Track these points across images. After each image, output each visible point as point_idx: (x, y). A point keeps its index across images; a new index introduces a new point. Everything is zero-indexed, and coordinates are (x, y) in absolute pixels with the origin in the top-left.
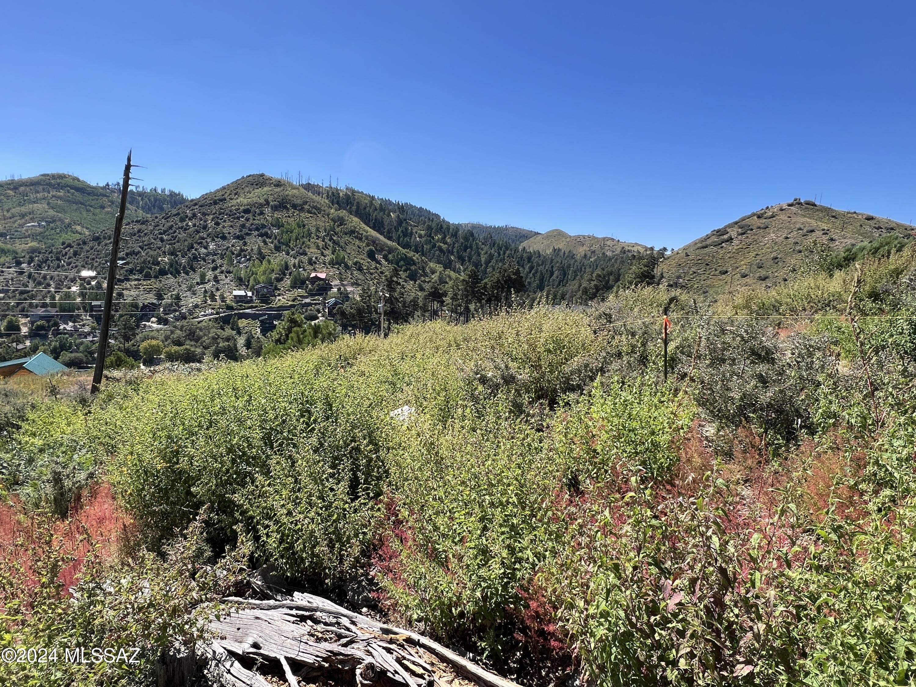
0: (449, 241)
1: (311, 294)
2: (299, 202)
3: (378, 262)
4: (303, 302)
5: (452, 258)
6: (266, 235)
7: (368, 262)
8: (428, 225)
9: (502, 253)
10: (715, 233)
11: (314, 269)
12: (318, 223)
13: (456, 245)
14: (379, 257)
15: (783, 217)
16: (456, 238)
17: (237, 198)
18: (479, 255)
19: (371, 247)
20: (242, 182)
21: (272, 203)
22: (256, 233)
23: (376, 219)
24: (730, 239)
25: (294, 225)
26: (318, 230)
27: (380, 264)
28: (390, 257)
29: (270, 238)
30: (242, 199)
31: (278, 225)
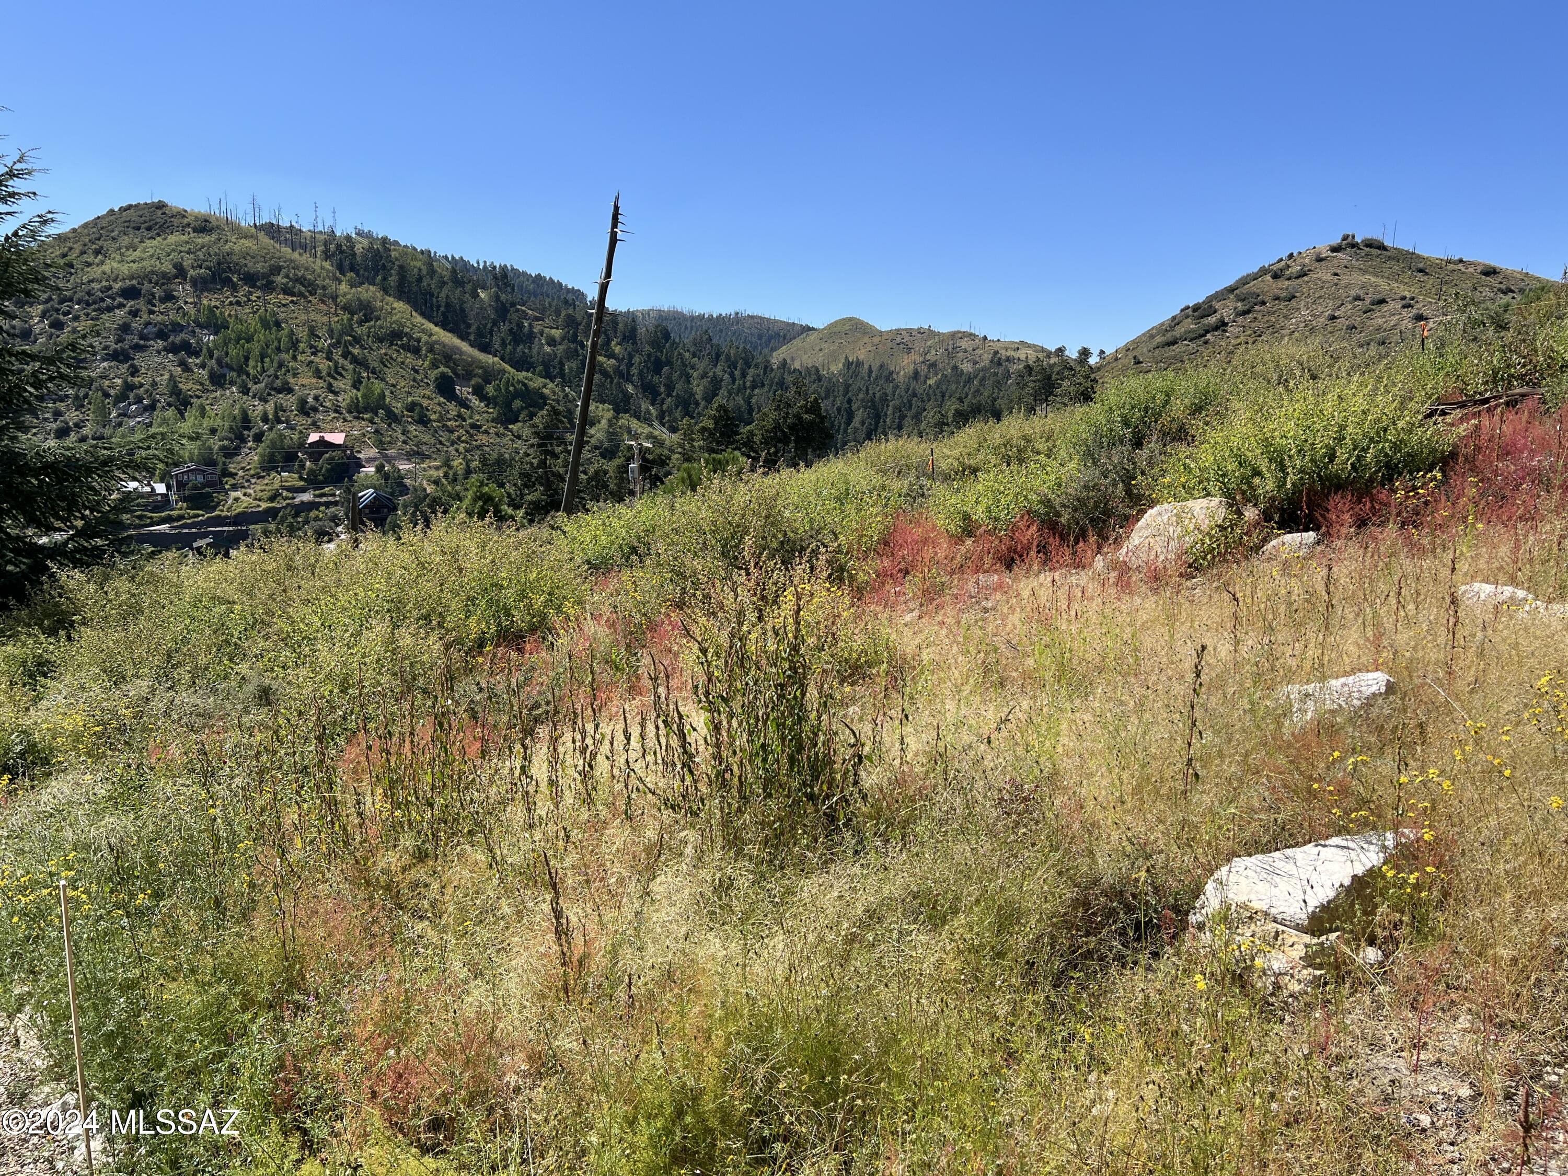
0: (617, 349)
1: (313, 482)
2: (260, 267)
3: (463, 404)
4: (297, 501)
5: (630, 389)
6: (185, 347)
7: (439, 404)
8: (568, 316)
9: (737, 373)
10: (1189, 311)
11: (314, 424)
12: (313, 316)
13: (637, 359)
14: (464, 391)
15: (1323, 274)
16: (635, 343)
17: (102, 263)
18: (688, 378)
19: (442, 369)
20: (111, 223)
21: (192, 273)
22: (160, 344)
23: (448, 305)
24: (1222, 325)
25: (253, 322)
26: (313, 333)
27: (468, 407)
28: (490, 389)
29: (197, 354)
30: (115, 265)
31: (216, 325)
